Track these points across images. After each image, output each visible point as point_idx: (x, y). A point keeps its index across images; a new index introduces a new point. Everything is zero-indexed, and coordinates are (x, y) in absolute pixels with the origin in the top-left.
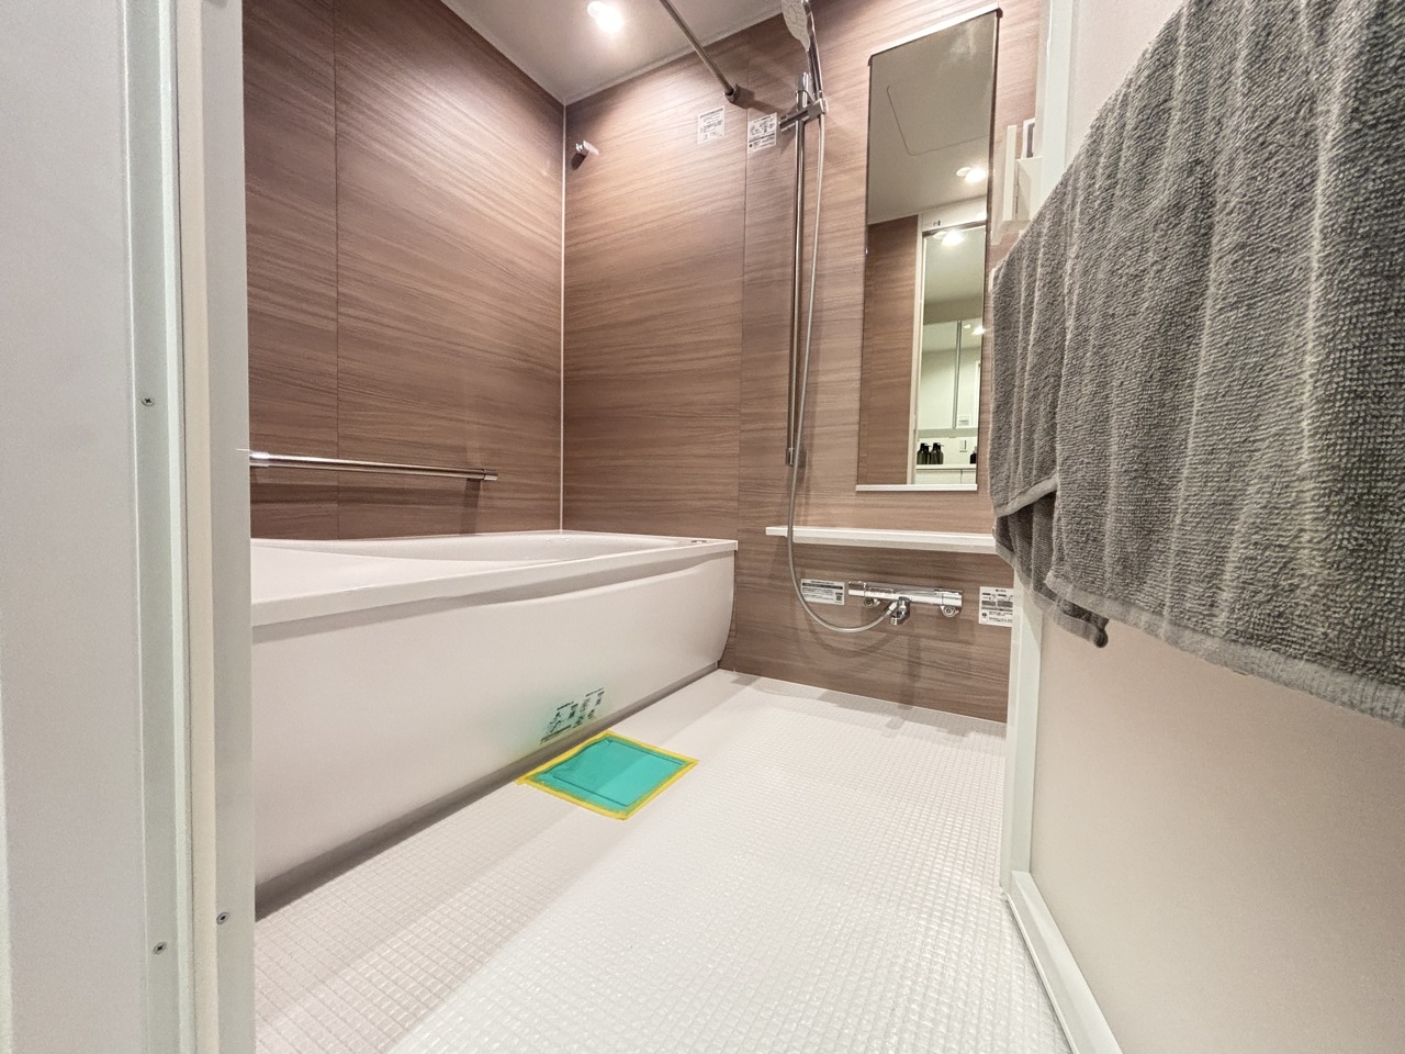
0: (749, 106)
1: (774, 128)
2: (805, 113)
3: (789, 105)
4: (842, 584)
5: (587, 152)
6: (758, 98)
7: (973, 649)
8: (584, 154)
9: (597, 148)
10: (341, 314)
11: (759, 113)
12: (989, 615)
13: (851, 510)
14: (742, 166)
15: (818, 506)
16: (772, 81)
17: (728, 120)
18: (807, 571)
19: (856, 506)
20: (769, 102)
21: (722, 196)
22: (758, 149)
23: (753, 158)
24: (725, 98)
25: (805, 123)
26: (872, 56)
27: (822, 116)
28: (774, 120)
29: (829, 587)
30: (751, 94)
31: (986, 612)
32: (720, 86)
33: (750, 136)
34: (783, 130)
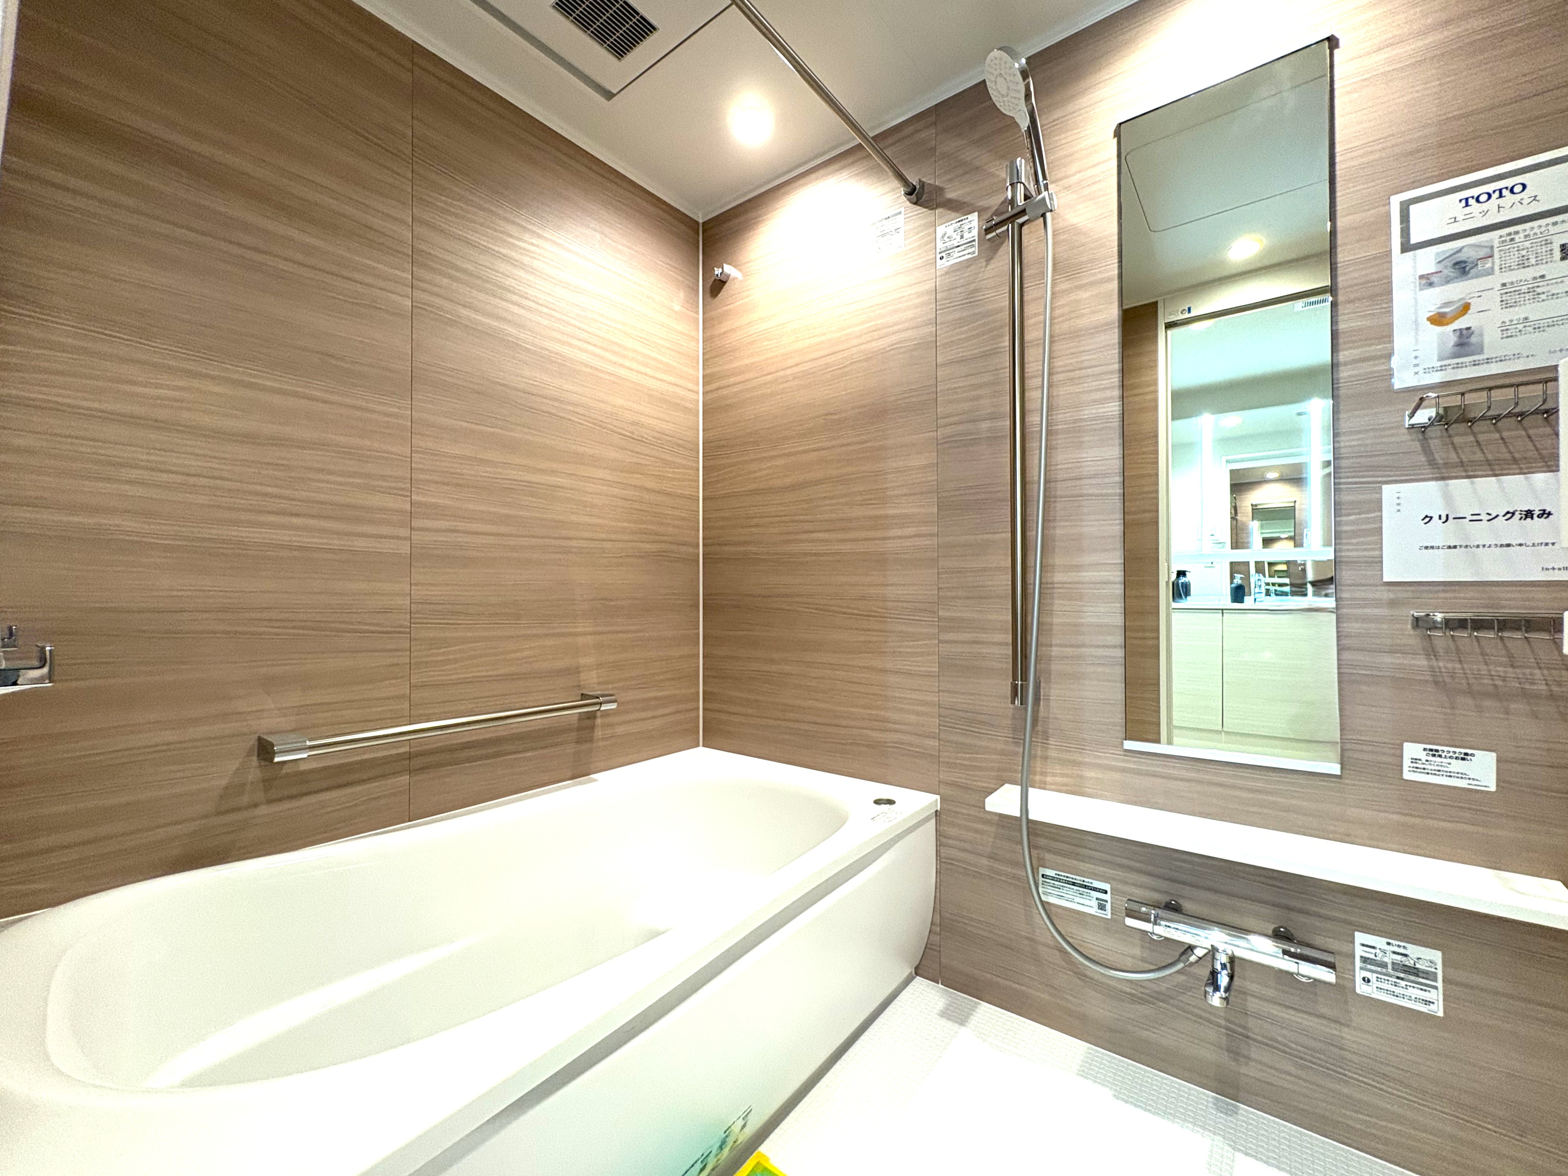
0: (938, 206)
1: (975, 233)
2: (1023, 212)
3: (995, 201)
4: (1106, 887)
5: (728, 276)
6: (950, 195)
7: (1347, 1034)
8: (723, 278)
9: (740, 270)
10: (415, 529)
11: (954, 214)
12: (1374, 983)
13: (1117, 776)
14: (930, 285)
15: (1062, 762)
16: (971, 170)
17: (908, 227)
18: (1048, 856)
19: (1123, 770)
20: (967, 199)
21: (906, 325)
22: (953, 262)
23: (947, 273)
24: (904, 198)
25: (1021, 225)
26: (1120, 124)
27: (1048, 215)
28: (973, 222)
29: (1085, 887)
30: (940, 190)
31: (1372, 977)
32: (896, 183)
33: (940, 246)
34: (989, 236)
